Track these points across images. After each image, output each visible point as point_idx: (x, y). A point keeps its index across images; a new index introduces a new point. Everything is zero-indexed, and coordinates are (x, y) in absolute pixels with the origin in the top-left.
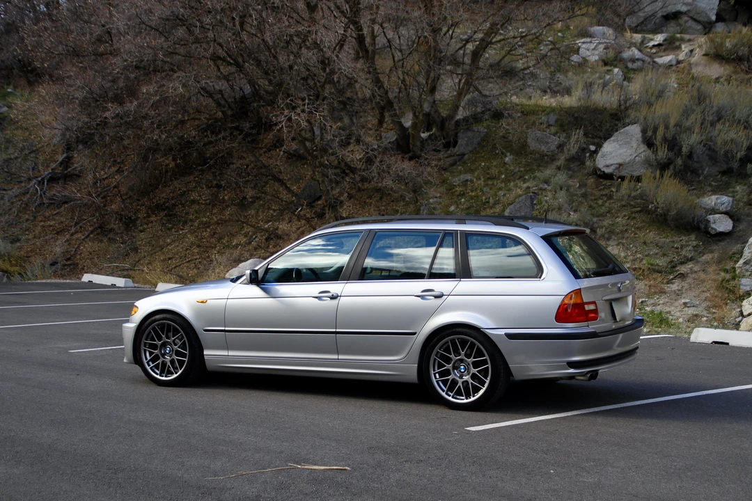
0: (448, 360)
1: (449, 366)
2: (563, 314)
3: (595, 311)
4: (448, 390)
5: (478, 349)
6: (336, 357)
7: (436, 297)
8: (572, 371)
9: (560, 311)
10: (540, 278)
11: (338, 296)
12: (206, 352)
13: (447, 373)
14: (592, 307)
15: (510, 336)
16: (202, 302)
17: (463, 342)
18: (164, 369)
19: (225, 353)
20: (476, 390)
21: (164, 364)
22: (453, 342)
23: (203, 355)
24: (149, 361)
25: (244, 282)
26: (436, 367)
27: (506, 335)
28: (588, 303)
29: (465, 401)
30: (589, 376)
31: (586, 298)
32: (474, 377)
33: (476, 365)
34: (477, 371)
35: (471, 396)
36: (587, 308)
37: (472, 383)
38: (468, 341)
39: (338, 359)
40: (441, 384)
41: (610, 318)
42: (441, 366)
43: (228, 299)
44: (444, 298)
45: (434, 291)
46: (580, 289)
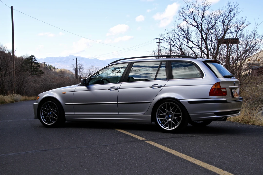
0: (165, 111)
1: (165, 114)
2: (212, 92)
3: (226, 92)
4: (162, 124)
5: (178, 109)
6: (118, 113)
7: (158, 87)
8: (216, 116)
9: (211, 91)
10: (202, 78)
11: (118, 89)
12: (66, 113)
13: (163, 116)
14: (224, 90)
15: (190, 102)
16: (64, 93)
17: (172, 106)
18: (48, 121)
19: (73, 113)
20: (174, 126)
21: (48, 118)
22: (168, 104)
23: (64, 114)
24: (43, 115)
25: (81, 84)
26: (159, 113)
27: (188, 101)
28: (223, 88)
29: (169, 129)
30: (223, 119)
31: (222, 86)
32: (174, 120)
33: (176, 115)
34: (176, 118)
35: (171, 128)
36: (222, 90)
37: (172, 122)
38: (174, 105)
39: (118, 114)
40: (160, 120)
41: (231, 96)
42: (161, 113)
43: (74, 91)
44: (162, 87)
45: (157, 85)
46: (219, 82)
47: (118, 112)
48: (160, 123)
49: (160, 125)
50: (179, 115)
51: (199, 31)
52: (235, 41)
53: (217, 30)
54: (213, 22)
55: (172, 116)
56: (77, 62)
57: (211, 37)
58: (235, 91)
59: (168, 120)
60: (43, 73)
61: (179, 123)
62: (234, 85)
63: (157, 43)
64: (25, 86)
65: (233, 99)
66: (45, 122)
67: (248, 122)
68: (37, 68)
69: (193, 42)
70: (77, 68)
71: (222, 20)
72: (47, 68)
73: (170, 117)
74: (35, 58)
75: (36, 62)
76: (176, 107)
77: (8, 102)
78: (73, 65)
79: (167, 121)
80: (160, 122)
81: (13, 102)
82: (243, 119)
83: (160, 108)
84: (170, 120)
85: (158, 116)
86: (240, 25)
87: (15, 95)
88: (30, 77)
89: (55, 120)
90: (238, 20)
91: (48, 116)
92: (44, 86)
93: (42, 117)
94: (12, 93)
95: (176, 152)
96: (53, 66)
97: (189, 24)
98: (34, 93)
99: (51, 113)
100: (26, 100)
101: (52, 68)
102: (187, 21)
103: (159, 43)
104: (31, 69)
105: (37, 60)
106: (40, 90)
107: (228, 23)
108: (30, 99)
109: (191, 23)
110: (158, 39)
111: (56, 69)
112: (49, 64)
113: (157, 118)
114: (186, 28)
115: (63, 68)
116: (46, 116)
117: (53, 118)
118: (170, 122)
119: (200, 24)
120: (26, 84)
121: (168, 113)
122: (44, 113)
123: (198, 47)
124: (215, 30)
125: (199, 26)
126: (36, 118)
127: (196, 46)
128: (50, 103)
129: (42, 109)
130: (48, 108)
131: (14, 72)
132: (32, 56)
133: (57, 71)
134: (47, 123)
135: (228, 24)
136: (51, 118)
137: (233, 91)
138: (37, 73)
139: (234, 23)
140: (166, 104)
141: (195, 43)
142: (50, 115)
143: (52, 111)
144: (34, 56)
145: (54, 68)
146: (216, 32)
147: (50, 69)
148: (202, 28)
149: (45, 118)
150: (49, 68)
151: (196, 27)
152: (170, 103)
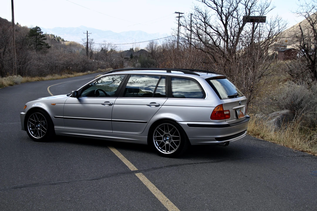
0: (162, 133)
1: (162, 136)
2: (214, 116)
3: (229, 115)
4: (159, 146)
5: (177, 131)
7: (156, 106)
8: (217, 142)
9: (213, 114)
10: (204, 99)
11: (113, 104)
12: (55, 127)
13: (161, 138)
14: (228, 113)
15: (189, 125)
16: (54, 105)
17: (171, 127)
18: (36, 133)
19: (64, 128)
20: (172, 149)
21: (36, 131)
22: (166, 125)
23: (54, 128)
24: (30, 127)
26: (156, 135)
27: (188, 124)
28: (226, 111)
29: (166, 153)
30: (225, 144)
31: (225, 108)
32: (172, 143)
33: (174, 138)
34: (174, 142)
35: (169, 152)
36: (225, 113)
37: (170, 146)
38: (173, 127)
39: (112, 133)
40: (157, 142)
41: (235, 117)
42: (158, 135)
43: (65, 103)
44: (160, 106)
45: (155, 103)
46: (222, 104)
47: (112, 130)
48: (157, 146)
49: (157, 147)
50: (178, 138)
51: (219, 14)
52: (262, 19)
53: (239, 14)
54: (235, 5)
55: (170, 139)
56: (88, 36)
57: (231, 23)
58: (240, 112)
59: (165, 142)
60: (49, 47)
61: (178, 147)
62: (240, 105)
63: (177, 17)
64: (27, 65)
65: (238, 121)
66: (32, 135)
67: (258, 135)
68: (43, 41)
69: (212, 27)
70: (88, 42)
71: (245, 3)
72: (55, 40)
73: (168, 140)
74: (41, 30)
75: (42, 34)
76: (175, 129)
77: (6, 85)
78: (83, 40)
79: (164, 144)
80: (157, 144)
81: (13, 86)
82: (253, 130)
83: (158, 129)
84: (167, 142)
85: (155, 138)
86: (264, 9)
87: (15, 76)
88: (35, 52)
89: (43, 133)
90: (262, 2)
91: (36, 128)
92: (49, 65)
93: (30, 129)
94: (11, 74)
95: (164, 196)
96: (62, 38)
97: (208, 6)
98: (38, 73)
99: (39, 126)
100: (28, 82)
101: (60, 40)
102: (206, 2)
103: (179, 17)
104: (36, 42)
105: (43, 32)
106: (44, 69)
107: (251, 5)
108: (32, 80)
109: (210, 5)
110: (178, 13)
111: (65, 41)
112: (57, 35)
113: (154, 140)
114: (204, 12)
115: (72, 41)
116: (34, 128)
117: (42, 131)
118: (167, 145)
119: (220, 7)
120: (29, 62)
121: (166, 135)
122: (32, 125)
123: (217, 33)
124: (237, 14)
125: (220, 9)
126: (23, 129)
127: (215, 32)
128: (38, 115)
129: (30, 120)
130: (36, 120)
131: (14, 50)
132: (37, 28)
133: (66, 43)
134: (34, 136)
135: (251, 7)
136: (40, 131)
137: (237, 112)
138: (43, 46)
139: (258, 5)
140: (163, 125)
141: (213, 28)
142: (38, 127)
143: (40, 123)
144: (39, 28)
145: (63, 40)
146: (238, 16)
147: (59, 40)
148: (222, 10)
149: (33, 131)
150: (57, 40)
151: (216, 10)
152: (168, 125)
